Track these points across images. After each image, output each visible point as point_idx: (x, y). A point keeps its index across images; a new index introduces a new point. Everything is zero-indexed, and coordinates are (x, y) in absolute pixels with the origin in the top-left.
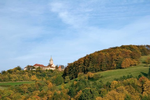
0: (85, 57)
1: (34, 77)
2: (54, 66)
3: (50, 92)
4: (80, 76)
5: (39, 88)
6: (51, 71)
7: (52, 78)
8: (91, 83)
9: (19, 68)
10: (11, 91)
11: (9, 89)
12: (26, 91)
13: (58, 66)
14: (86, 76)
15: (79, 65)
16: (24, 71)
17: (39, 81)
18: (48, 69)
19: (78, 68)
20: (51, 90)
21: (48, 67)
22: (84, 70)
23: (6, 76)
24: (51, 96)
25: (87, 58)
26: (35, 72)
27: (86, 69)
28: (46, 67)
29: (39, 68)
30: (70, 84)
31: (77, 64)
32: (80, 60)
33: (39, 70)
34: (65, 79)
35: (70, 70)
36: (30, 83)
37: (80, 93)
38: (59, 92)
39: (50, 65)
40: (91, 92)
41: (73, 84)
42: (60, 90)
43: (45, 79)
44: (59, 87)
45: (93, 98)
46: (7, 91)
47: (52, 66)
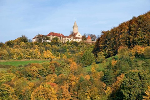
0: (131, 21)
1: (48, 54)
2: (79, 35)
3: (73, 77)
4: (122, 52)
5: (56, 71)
6: (76, 44)
7: (77, 55)
8: (140, 62)
9: (24, 39)
10: (12, 74)
11: (9, 72)
12: (36, 75)
13: (87, 37)
14: (132, 51)
15: (121, 34)
16: (32, 44)
17: (56, 59)
18: (70, 40)
19: (119, 39)
20: (75, 74)
21: (70, 37)
22: (129, 42)
23: (5, 51)
24: (74, 83)
25: (134, 23)
26: (50, 46)
27: (131, 40)
28: (68, 37)
29: (56, 39)
30: (105, 64)
31: (117, 32)
32: (121, 27)
33: (56, 42)
34: (97, 56)
35: (106, 41)
36: (41, 63)
37: (121, 79)
38: (88, 77)
39: (73, 35)
40: (140, 76)
41: (110, 64)
42: (90, 73)
43: (65, 57)
44: (87, 69)
45: (143, 86)
46: (7, 75)
47: (77, 36)
